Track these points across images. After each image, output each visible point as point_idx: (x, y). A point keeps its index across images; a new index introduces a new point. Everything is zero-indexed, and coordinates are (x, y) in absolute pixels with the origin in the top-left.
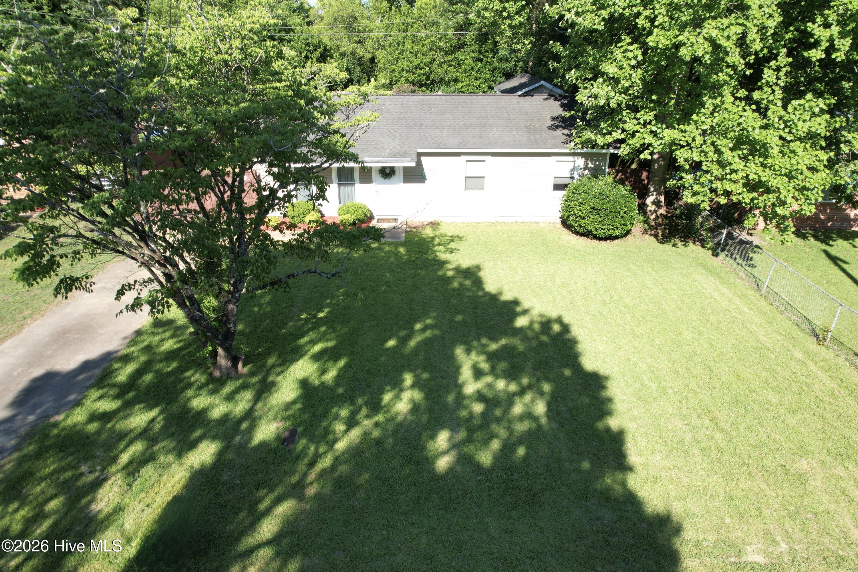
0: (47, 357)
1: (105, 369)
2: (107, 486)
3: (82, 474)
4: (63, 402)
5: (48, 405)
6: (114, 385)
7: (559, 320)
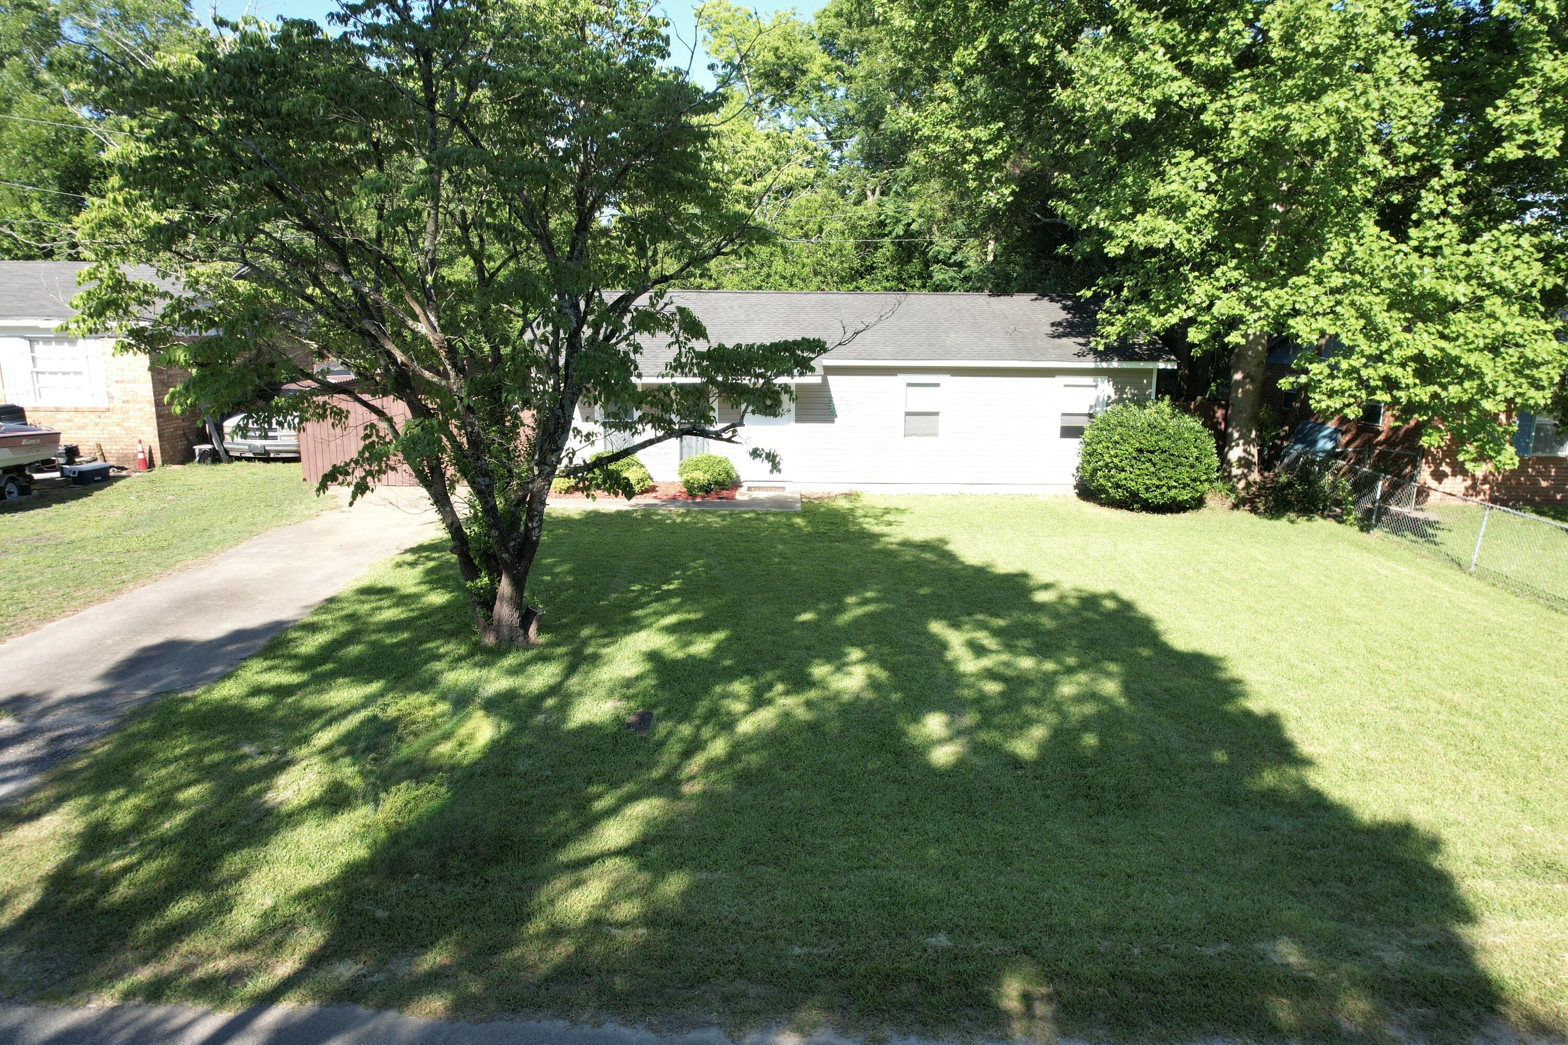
0: (167, 625)
1: (273, 639)
2: (294, 772)
3: (244, 757)
4: (200, 675)
5: (175, 677)
6: (296, 657)
7: (1113, 596)
